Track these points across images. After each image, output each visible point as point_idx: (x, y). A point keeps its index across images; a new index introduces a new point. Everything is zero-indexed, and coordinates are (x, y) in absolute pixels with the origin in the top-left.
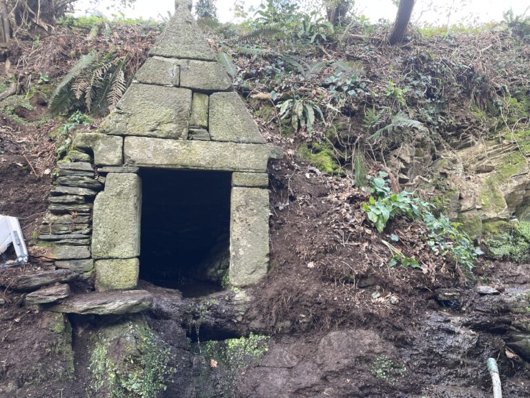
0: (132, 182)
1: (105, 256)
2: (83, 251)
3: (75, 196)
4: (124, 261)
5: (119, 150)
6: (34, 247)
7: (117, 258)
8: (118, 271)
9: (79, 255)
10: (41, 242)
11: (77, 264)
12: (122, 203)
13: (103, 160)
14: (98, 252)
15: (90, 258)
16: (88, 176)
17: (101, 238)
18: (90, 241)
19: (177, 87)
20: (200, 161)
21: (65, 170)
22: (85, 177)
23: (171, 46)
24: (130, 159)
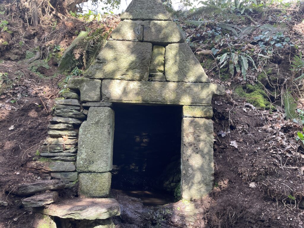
0: (107, 114)
1: (86, 170)
2: (69, 166)
3: (66, 124)
4: (99, 175)
5: (98, 90)
6: (37, 161)
7: (94, 172)
8: (95, 182)
9: (67, 169)
10: (41, 158)
11: (65, 176)
12: (99, 130)
13: (86, 97)
14: (81, 167)
15: (75, 171)
16: (76, 110)
17: (83, 156)
18: (76, 158)
19: (142, 41)
20: (157, 97)
21: (60, 105)
22: (73, 110)
23: (137, 11)
24: (106, 97)
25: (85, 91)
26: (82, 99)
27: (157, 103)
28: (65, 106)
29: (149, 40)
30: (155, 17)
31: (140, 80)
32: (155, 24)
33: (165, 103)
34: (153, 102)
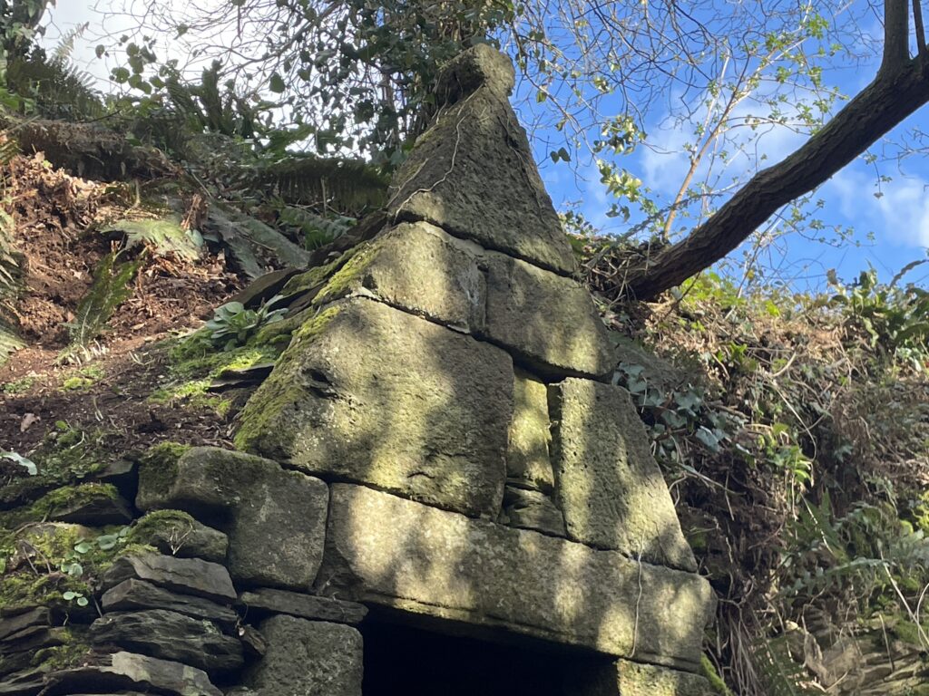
5: (319, 529)
16: (215, 621)
19: (478, 336)
20: (539, 607)
21: (150, 586)
22: (207, 623)
23: (469, 202)
24: (342, 570)
25: (265, 529)
26: (246, 570)
27: (536, 632)
28: (172, 597)
29: (510, 340)
30: (526, 247)
31: (471, 514)
32: (527, 278)
33: (563, 638)
34: (522, 624)
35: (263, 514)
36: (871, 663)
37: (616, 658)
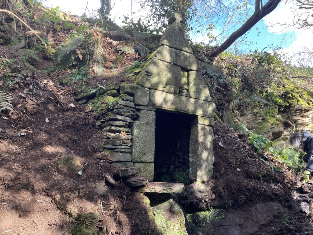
0: (154, 117)
1: (140, 160)
2: (127, 157)
3: (125, 122)
4: (149, 164)
5: (148, 96)
6: (102, 153)
7: (145, 162)
8: (146, 170)
9: (126, 159)
10: (105, 150)
11: (125, 165)
12: (149, 129)
13: (140, 102)
14: (136, 158)
15: (131, 161)
16: (132, 111)
17: (138, 149)
18: (132, 151)
19: (175, 64)
20: (185, 108)
21: (121, 106)
22: (130, 111)
23: (173, 41)
24: (152, 103)
25: (139, 97)
26: (136, 103)
27: (184, 112)
28: (125, 107)
29: (180, 65)
30: (184, 49)
31: (174, 94)
32: (183, 54)
33: (189, 113)
34: (182, 111)
35: (139, 94)
36: (253, 118)
37: (198, 116)
